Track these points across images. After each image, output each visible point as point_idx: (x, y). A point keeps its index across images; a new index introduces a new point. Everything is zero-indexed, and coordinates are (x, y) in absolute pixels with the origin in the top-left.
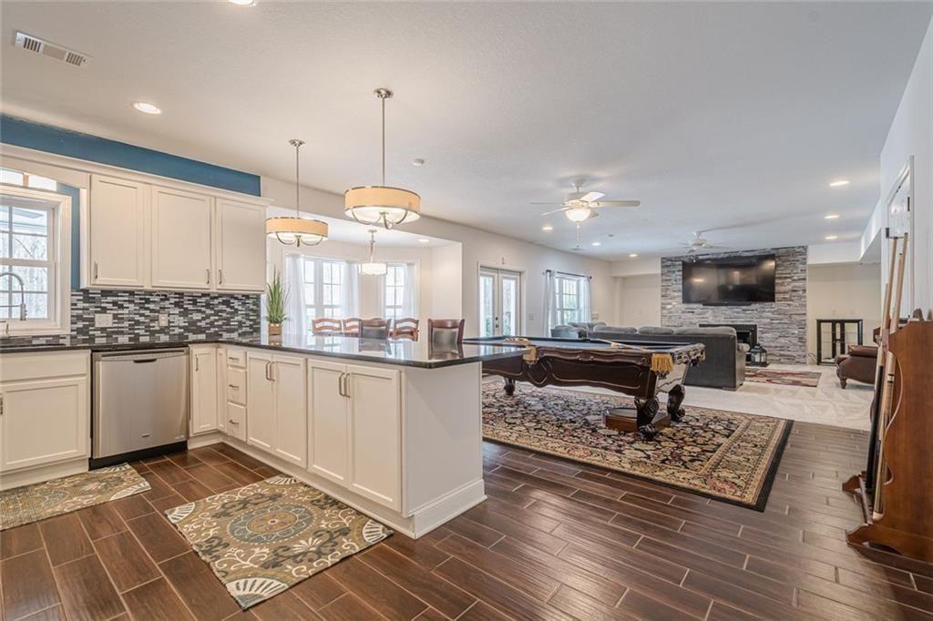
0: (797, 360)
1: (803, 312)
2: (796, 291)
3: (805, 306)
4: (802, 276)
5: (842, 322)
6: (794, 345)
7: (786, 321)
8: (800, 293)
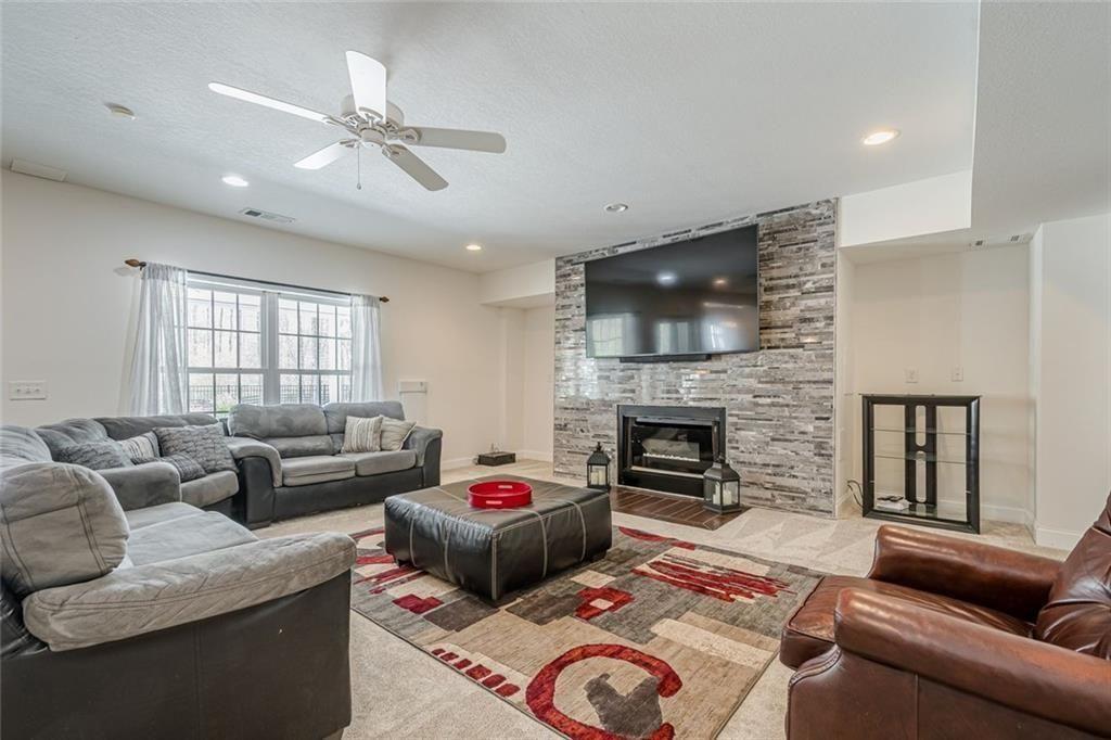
0: (810, 501)
1: (826, 376)
2: (810, 320)
3: (831, 358)
4: (824, 278)
5: (932, 403)
6: (806, 461)
7: (788, 399)
8: (820, 325)
